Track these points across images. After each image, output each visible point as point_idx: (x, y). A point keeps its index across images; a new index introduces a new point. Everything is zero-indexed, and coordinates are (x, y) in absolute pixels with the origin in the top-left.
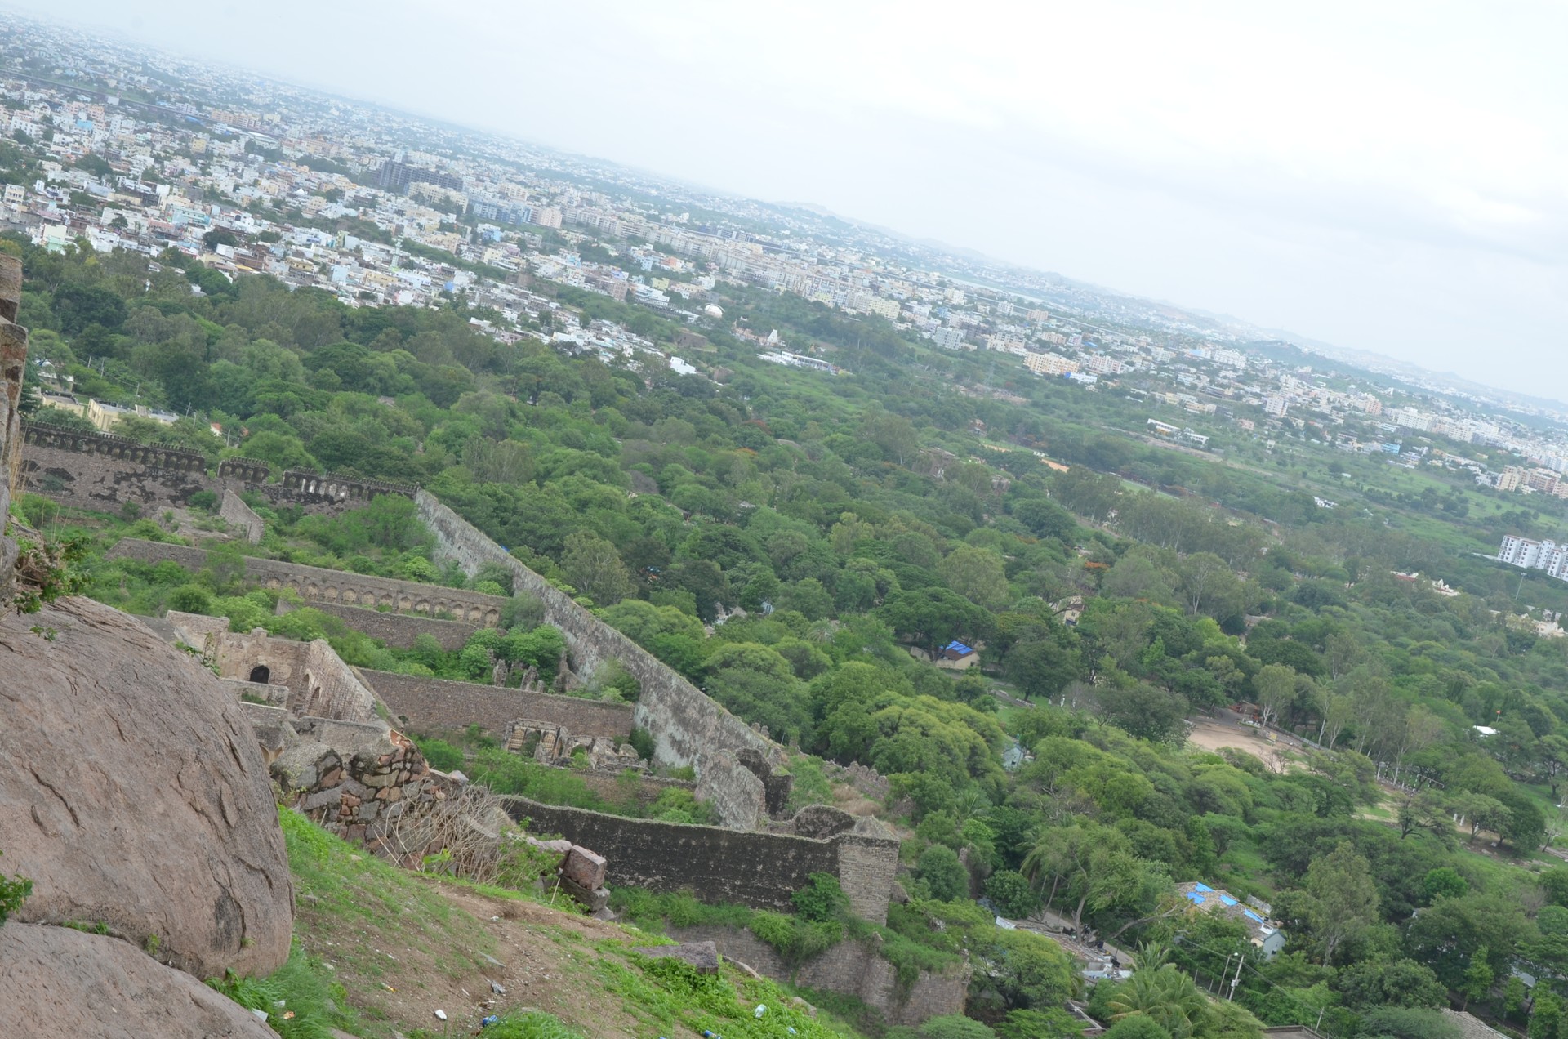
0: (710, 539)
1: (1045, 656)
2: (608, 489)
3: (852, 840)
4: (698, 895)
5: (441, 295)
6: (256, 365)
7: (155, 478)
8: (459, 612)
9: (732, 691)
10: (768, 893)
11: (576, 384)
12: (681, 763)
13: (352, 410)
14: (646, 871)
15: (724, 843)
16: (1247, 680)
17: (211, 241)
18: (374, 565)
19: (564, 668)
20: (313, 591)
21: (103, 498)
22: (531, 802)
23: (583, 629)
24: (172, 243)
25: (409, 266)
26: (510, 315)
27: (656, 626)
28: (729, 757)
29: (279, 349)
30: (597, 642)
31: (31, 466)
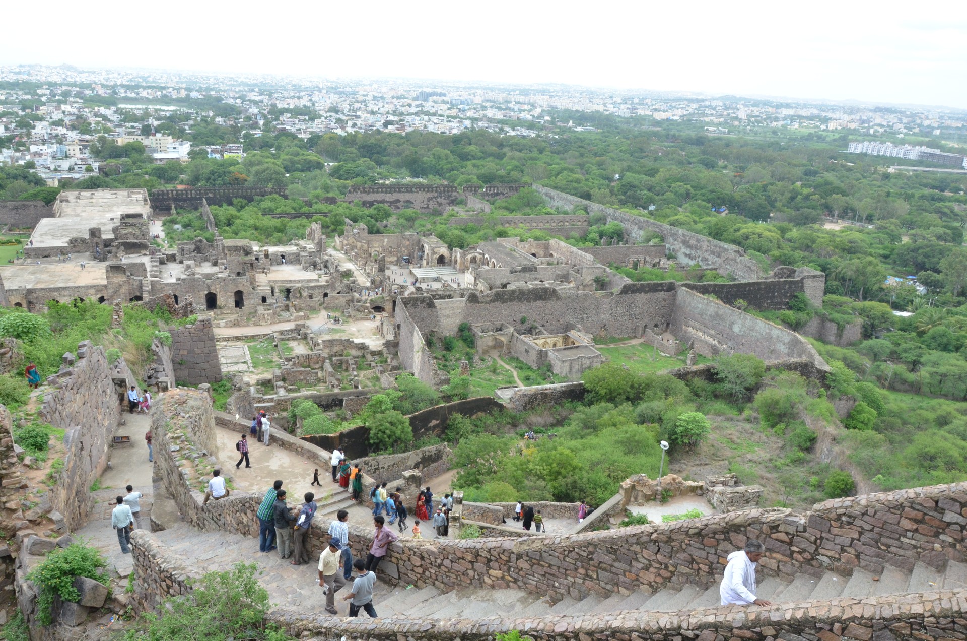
5: (464, 129)
10: (779, 303)
16: (826, 202)
17: (385, 125)
18: (530, 213)
19: (626, 236)
21: (425, 208)
24: (374, 128)
25: (449, 122)
26: (490, 130)
28: (733, 254)
30: (636, 224)
31: (398, 201)
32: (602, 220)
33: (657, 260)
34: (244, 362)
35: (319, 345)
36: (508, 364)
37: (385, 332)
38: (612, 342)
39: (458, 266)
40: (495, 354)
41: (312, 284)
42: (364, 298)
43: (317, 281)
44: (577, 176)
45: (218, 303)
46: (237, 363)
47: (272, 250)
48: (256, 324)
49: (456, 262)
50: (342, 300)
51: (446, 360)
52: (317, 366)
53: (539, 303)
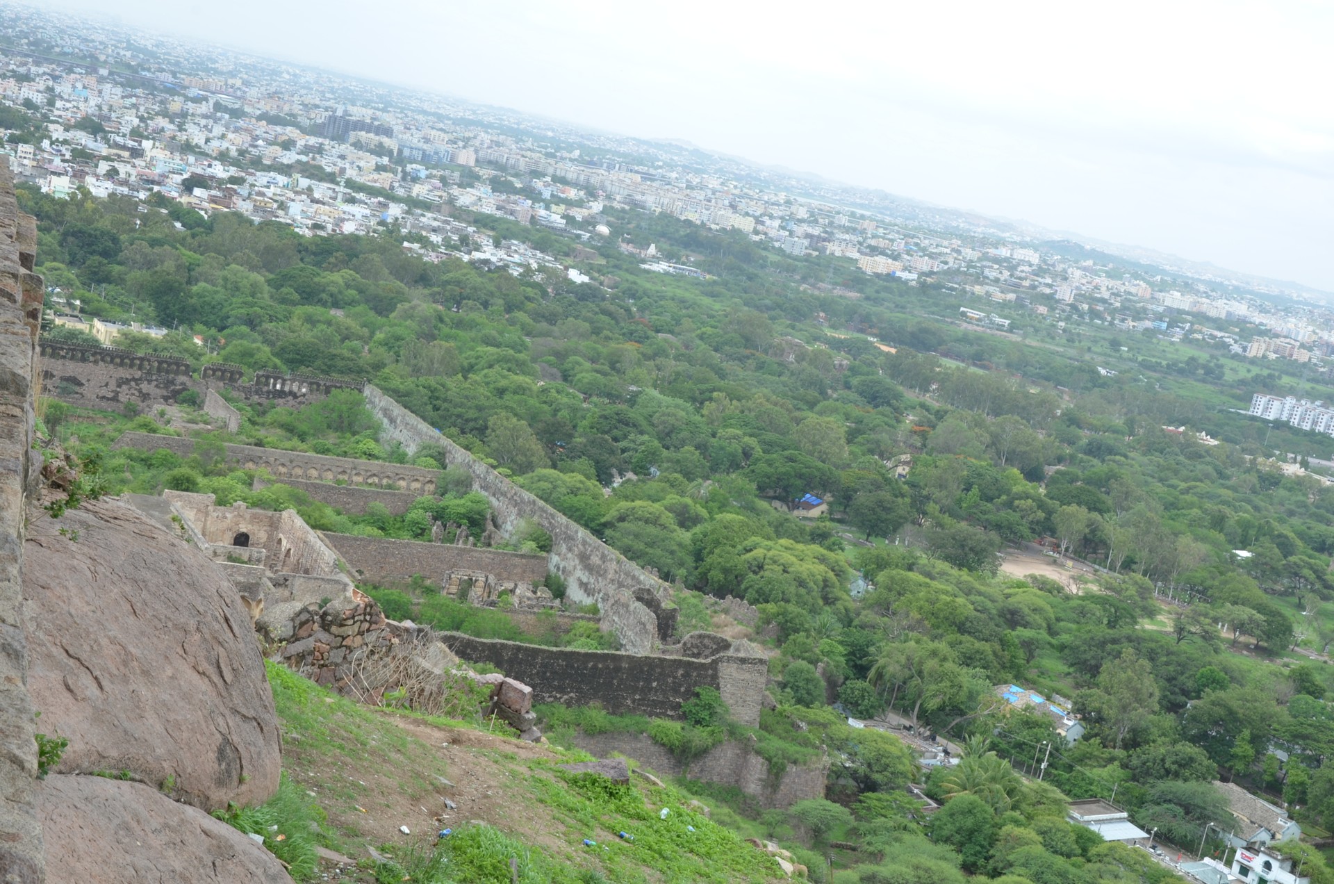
0: (605, 417)
1: (880, 503)
2: (520, 379)
3: (729, 659)
4: (605, 708)
5: (379, 224)
6: (229, 286)
7: (150, 382)
8: (402, 483)
9: (627, 541)
10: (662, 704)
11: (492, 294)
12: (588, 601)
13: (311, 321)
14: (562, 690)
15: (625, 665)
16: (1048, 519)
17: (189, 185)
18: (331, 447)
19: (490, 527)
20: (283, 470)
21: (108, 399)
22: (466, 636)
23: (504, 494)
24: (156, 188)
25: (352, 201)
26: (435, 238)
27: (563, 490)
28: (626, 595)
29: (247, 273)
30: (516, 505)
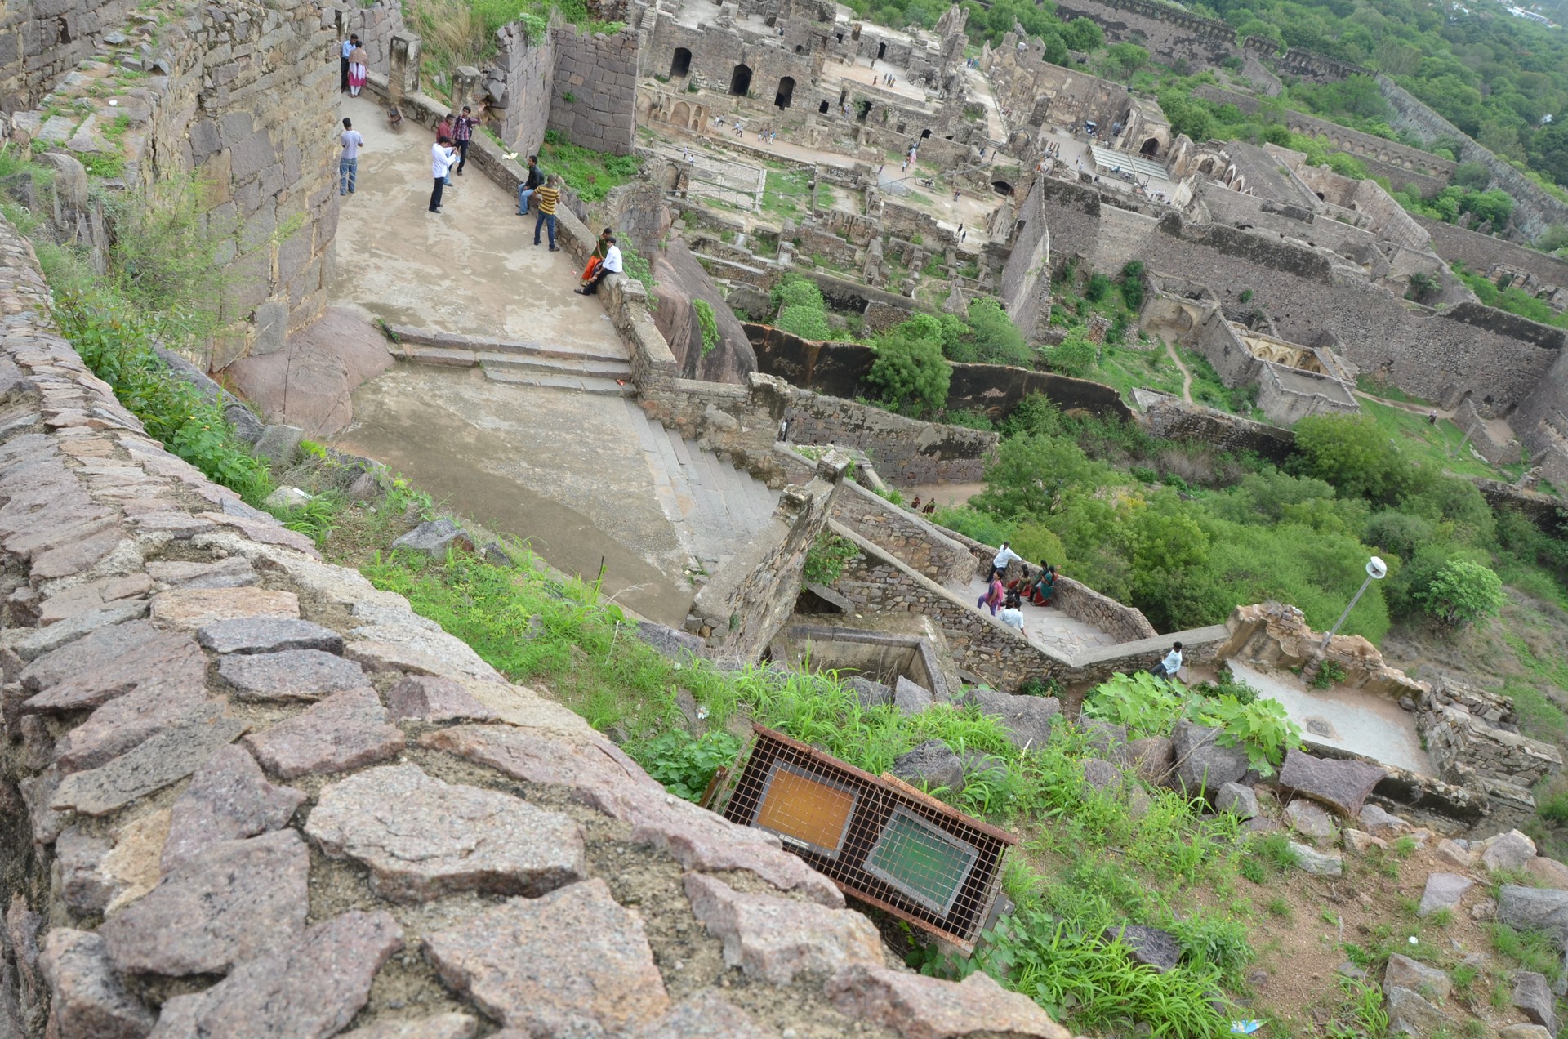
7: (1200, 44)
19: (1512, 224)
21: (1164, 54)
23: (1530, 198)
30: (1543, 208)
31: (1122, 26)
32: (1480, 180)
33: (1550, 288)
34: (750, 194)
35: (878, 208)
36: (1183, 360)
37: (995, 228)
38: (1388, 397)
39: (1175, 168)
40: (1168, 336)
41: (911, 108)
42: (985, 161)
43: (922, 105)
44: (1470, 89)
45: (751, 87)
46: (739, 192)
47: (868, 28)
48: (795, 142)
49: (1174, 159)
50: (949, 151)
51: (1079, 314)
52: (861, 241)
53: (1288, 277)
